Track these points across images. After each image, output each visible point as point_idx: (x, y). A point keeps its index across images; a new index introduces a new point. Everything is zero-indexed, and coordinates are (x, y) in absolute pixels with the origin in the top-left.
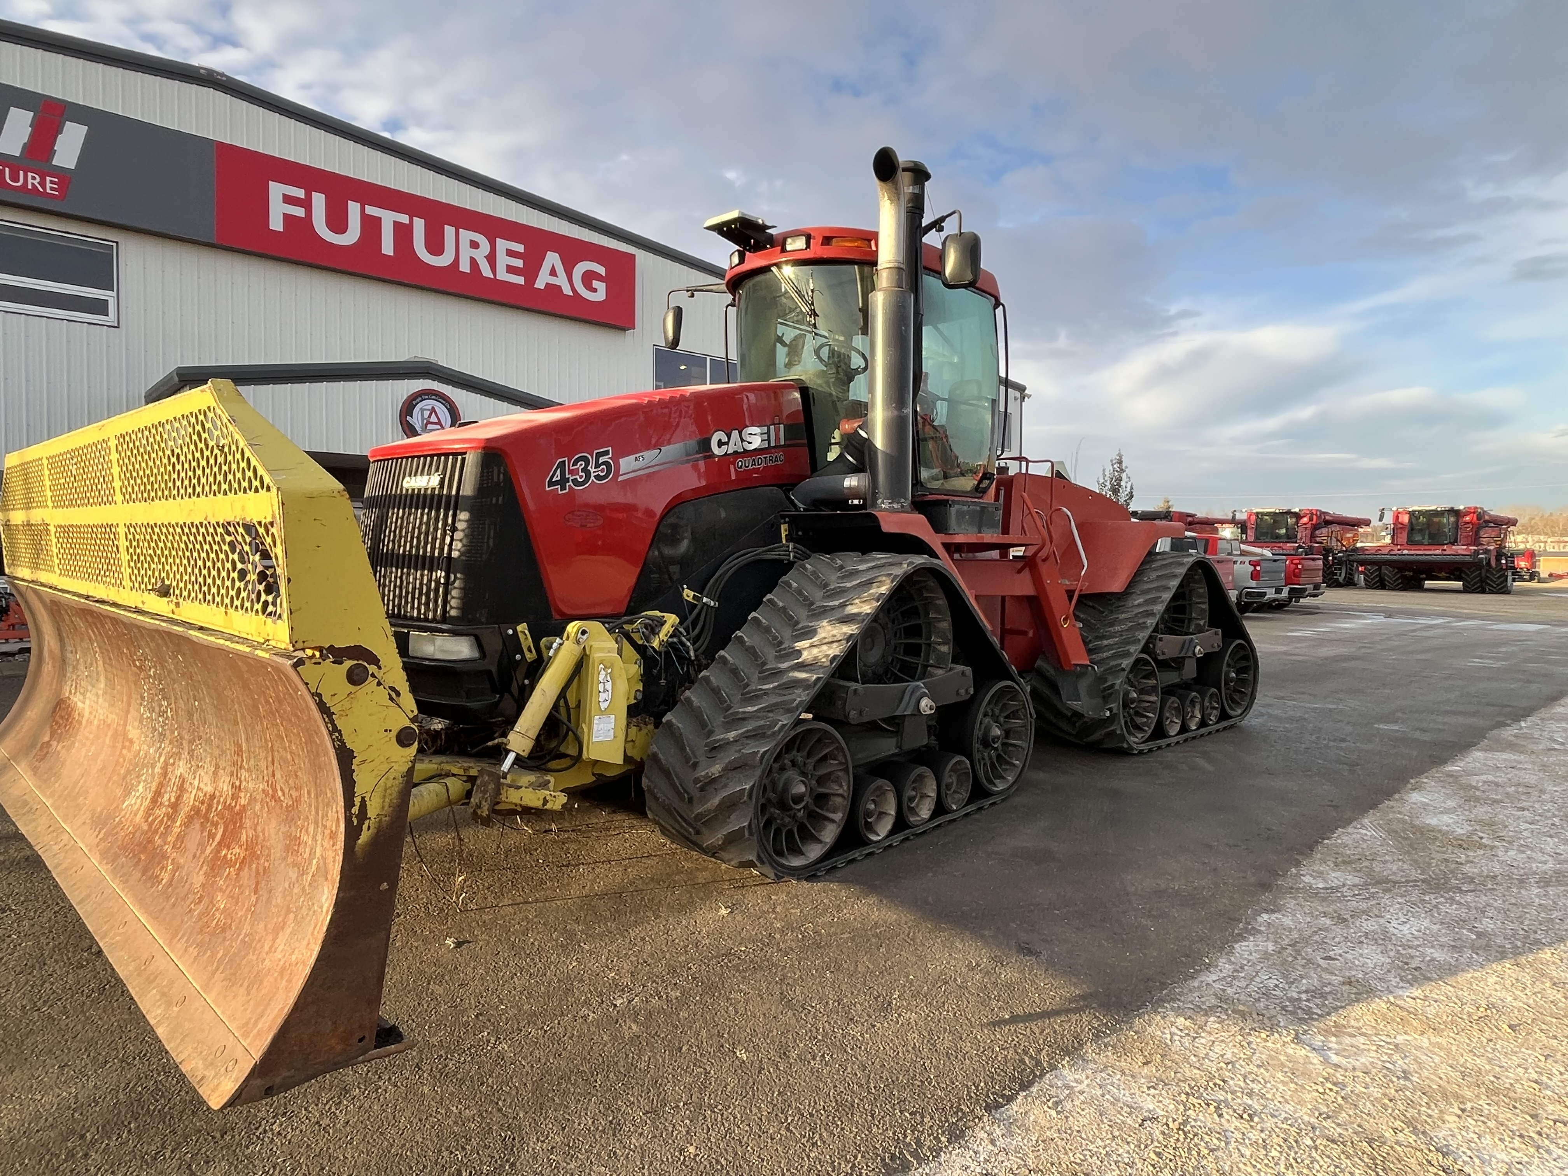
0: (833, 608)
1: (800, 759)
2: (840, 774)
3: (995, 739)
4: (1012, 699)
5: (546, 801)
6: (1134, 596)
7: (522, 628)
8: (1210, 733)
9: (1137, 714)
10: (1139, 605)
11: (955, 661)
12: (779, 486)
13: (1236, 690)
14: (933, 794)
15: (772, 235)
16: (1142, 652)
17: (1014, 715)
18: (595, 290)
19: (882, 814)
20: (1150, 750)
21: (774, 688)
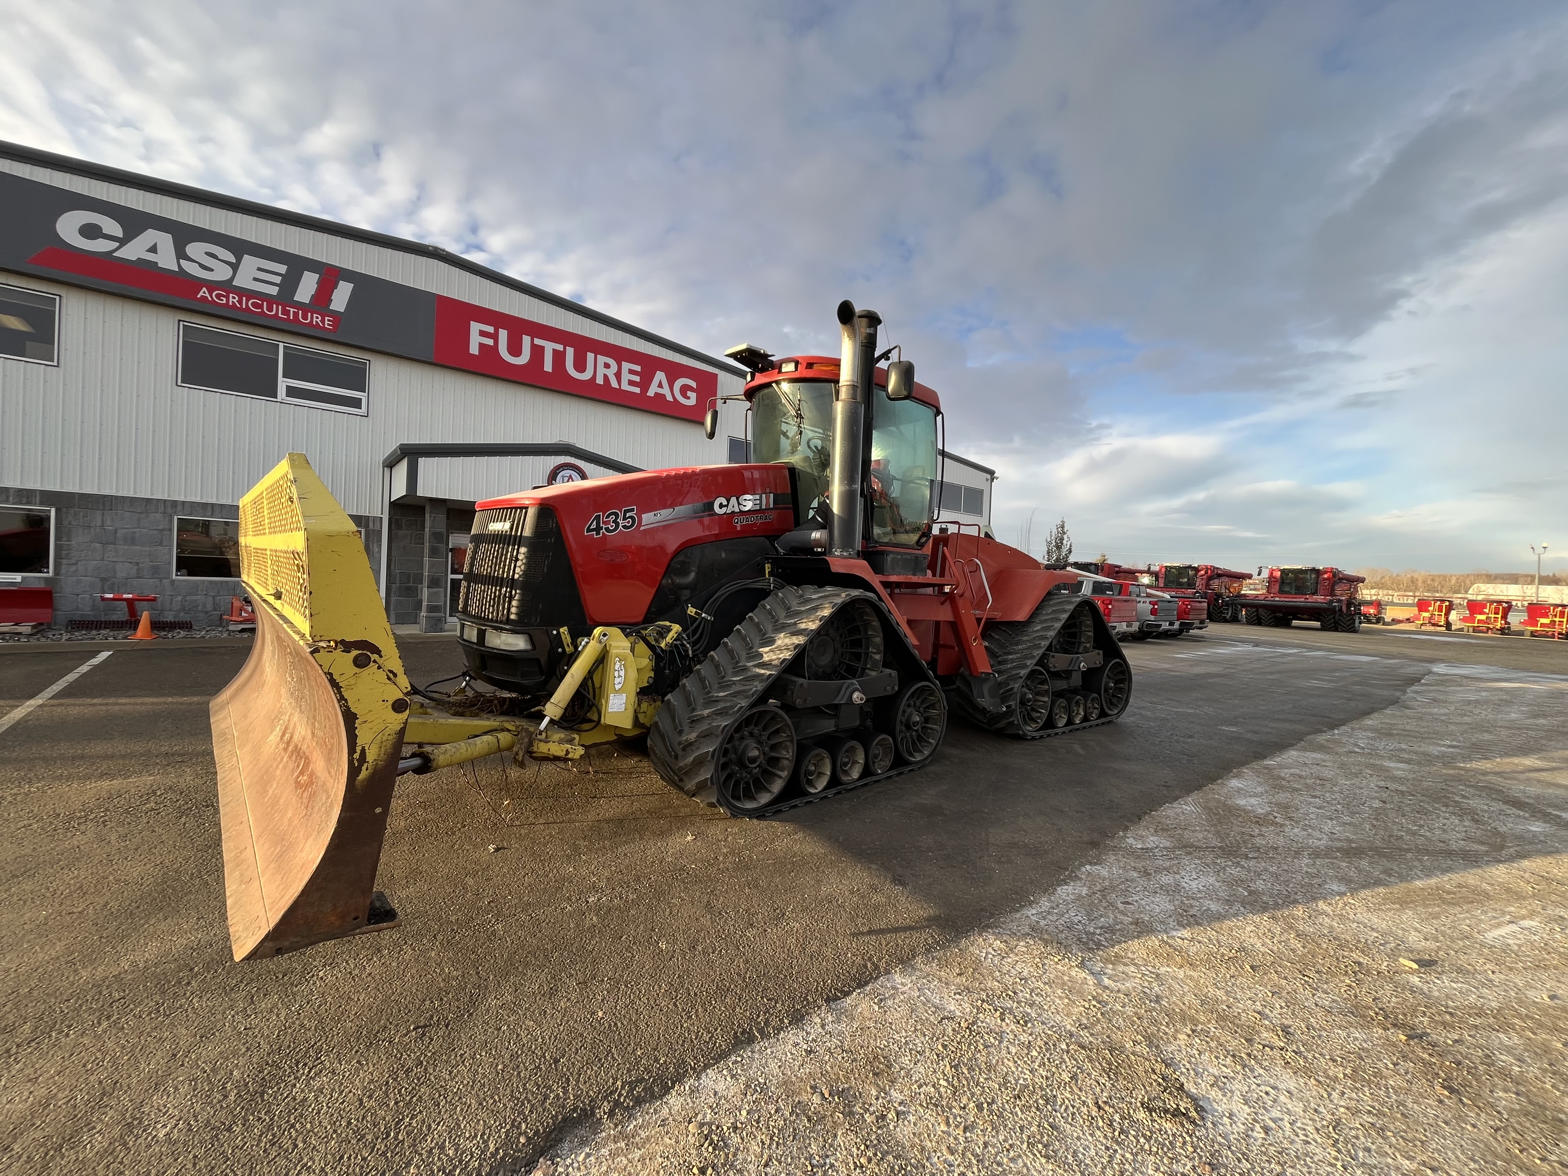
0: (790, 625)
1: (756, 731)
2: (788, 744)
3: (916, 724)
4: (931, 695)
5: (567, 752)
6: (1034, 624)
7: (564, 630)
8: (1091, 726)
9: (1033, 710)
10: (1037, 631)
11: (885, 665)
12: (767, 537)
13: (1114, 696)
14: (862, 761)
15: (772, 361)
16: (1036, 665)
17: (932, 706)
18: (689, 398)
19: (820, 774)
20: (1041, 737)
21: (740, 680)
